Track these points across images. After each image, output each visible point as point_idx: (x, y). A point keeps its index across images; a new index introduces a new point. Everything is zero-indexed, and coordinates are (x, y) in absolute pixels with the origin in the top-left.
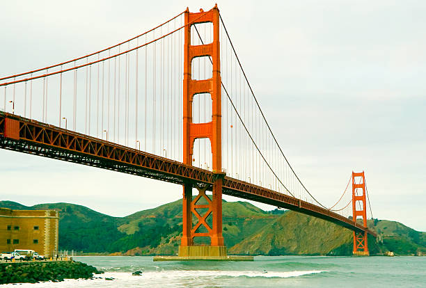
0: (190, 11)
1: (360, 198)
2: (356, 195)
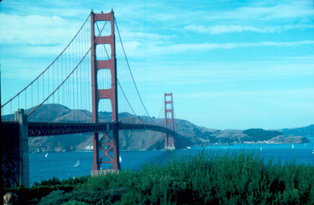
1: (169, 111)
2: (167, 109)
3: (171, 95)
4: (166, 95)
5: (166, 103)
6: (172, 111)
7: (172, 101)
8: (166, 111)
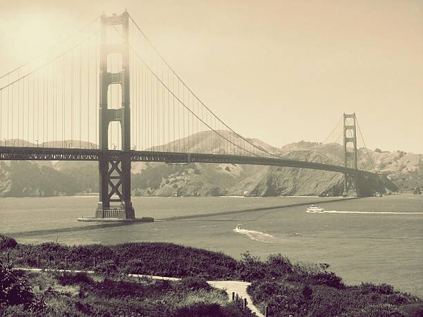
1: (351, 140)
2: (347, 137)
3: (354, 116)
5: (346, 128)
6: (354, 140)
8: (346, 140)
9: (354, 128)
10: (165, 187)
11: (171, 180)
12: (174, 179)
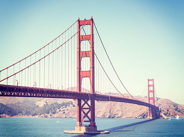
0: (80, 20)
1: (151, 91)
2: (149, 90)
3: (153, 80)
4: (149, 80)
5: (149, 86)
6: (153, 91)
7: (153, 85)
8: (149, 92)
9: (153, 86)
10: (59, 113)
11: (62, 110)
12: (63, 109)
